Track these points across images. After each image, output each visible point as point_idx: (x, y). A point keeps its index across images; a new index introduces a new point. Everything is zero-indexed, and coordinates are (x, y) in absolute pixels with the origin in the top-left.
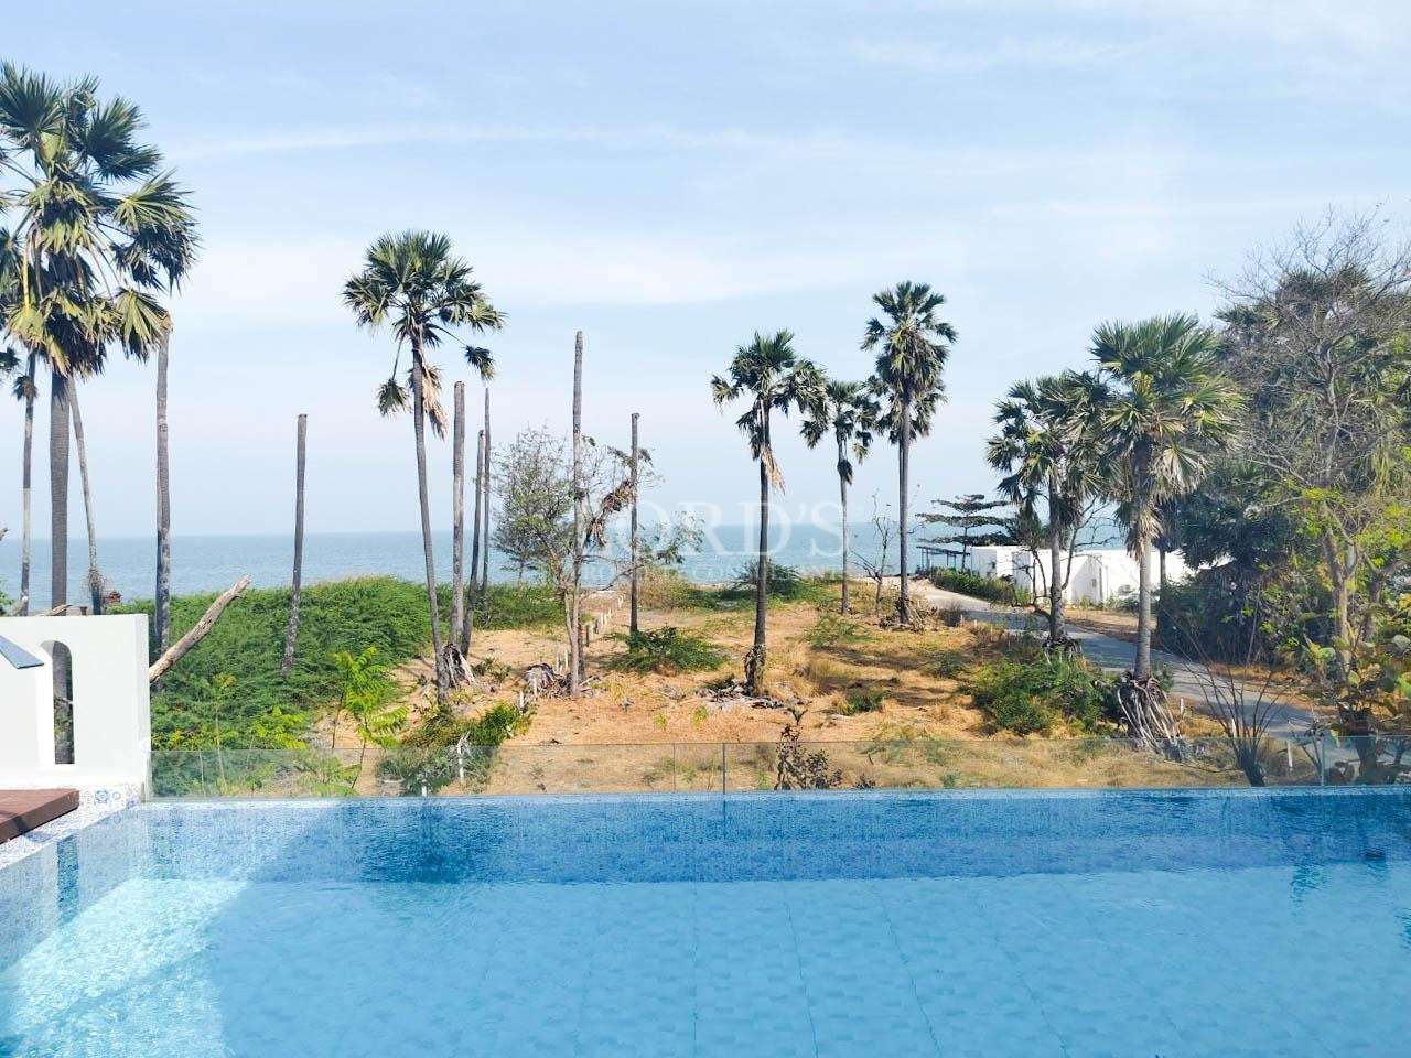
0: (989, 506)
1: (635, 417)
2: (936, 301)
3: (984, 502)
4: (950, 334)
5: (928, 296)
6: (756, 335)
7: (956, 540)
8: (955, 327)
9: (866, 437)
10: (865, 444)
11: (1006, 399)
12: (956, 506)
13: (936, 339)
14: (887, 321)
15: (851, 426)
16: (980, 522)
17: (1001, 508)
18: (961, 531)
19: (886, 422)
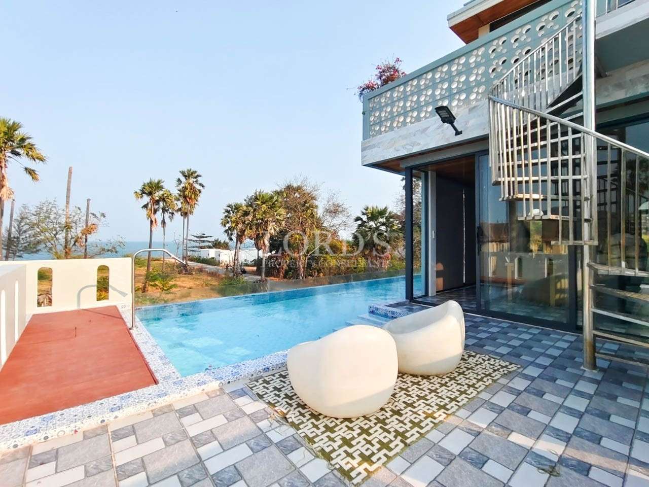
0: (206, 237)
1: (88, 200)
2: (198, 176)
3: (204, 236)
4: (203, 186)
5: (196, 174)
6: (150, 179)
7: (197, 247)
8: (204, 185)
9: (173, 214)
10: (172, 216)
11: (226, 208)
12: (196, 237)
13: (198, 187)
14: (183, 179)
15: (168, 210)
16: (204, 241)
17: (210, 238)
18: (197, 244)
19: (180, 210)
